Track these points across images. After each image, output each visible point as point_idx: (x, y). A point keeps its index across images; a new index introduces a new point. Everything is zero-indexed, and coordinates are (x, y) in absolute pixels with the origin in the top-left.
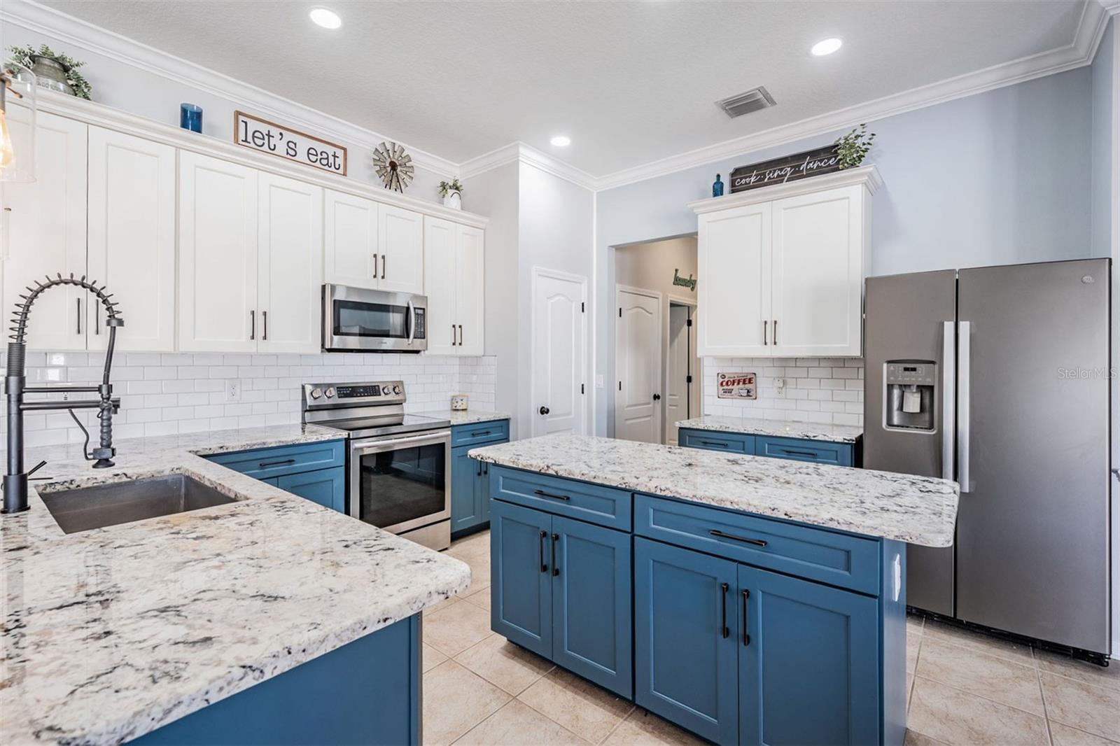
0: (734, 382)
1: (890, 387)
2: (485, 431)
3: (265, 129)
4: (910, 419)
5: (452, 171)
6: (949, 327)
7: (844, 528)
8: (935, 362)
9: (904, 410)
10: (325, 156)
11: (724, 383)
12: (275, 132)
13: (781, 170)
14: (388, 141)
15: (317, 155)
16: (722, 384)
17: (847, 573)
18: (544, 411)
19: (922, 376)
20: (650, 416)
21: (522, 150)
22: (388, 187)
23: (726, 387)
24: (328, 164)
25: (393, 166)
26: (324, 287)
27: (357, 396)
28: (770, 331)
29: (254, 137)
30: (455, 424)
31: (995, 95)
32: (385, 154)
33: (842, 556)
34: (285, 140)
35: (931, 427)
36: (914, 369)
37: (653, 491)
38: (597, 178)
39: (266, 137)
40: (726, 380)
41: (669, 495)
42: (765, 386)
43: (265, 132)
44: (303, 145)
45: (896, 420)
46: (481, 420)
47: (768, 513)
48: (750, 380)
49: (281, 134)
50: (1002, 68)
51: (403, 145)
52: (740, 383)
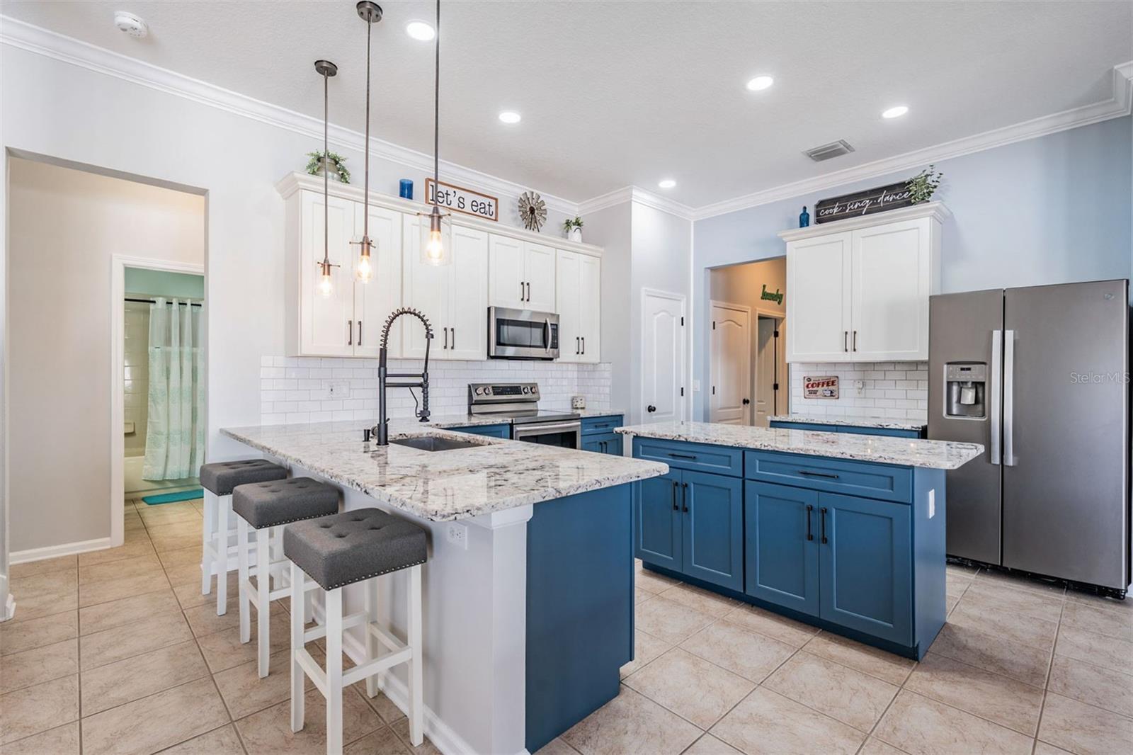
0: (819, 384)
1: (950, 384)
2: (604, 424)
3: (446, 190)
4: (966, 409)
5: (572, 209)
6: (997, 335)
7: (889, 461)
8: (986, 363)
9: (962, 402)
10: (483, 206)
11: (810, 386)
12: (451, 191)
13: (861, 202)
14: (528, 189)
15: (477, 206)
16: (807, 386)
17: (891, 491)
18: (651, 409)
19: (976, 374)
20: (740, 418)
21: (635, 192)
22: (528, 227)
23: (811, 389)
24: (484, 212)
25: (532, 210)
26: (489, 309)
27: (506, 394)
28: (850, 340)
30: (583, 417)
31: (1048, 139)
32: (527, 202)
33: (888, 480)
34: (457, 197)
35: (983, 415)
36: (969, 369)
37: (759, 447)
38: (694, 209)
39: (445, 195)
40: (811, 382)
41: (770, 449)
42: (847, 387)
43: (445, 192)
45: (955, 411)
46: (602, 415)
47: (839, 456)
48: (833, 382)
49: (455, 192)
50: (1051, 118)
51: (539, 192)
52: (824, 385)
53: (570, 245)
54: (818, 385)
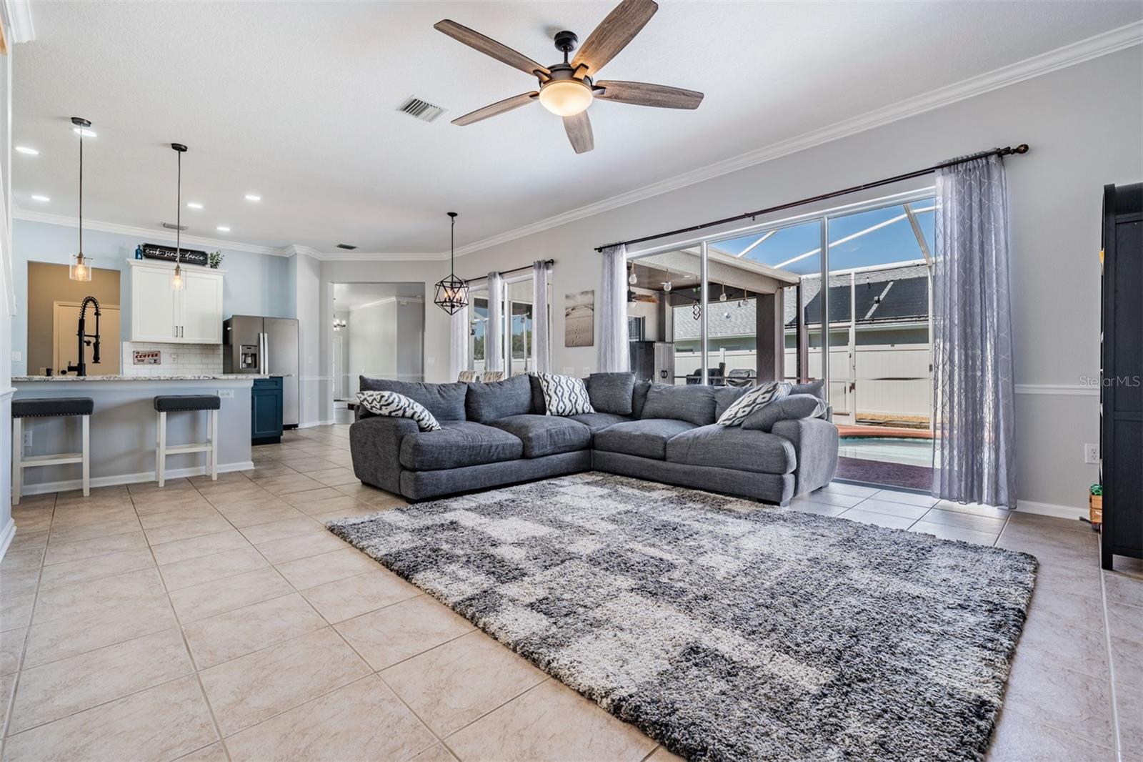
1: (242, 354)
4: (249, 365)
6: (261, 335)
8: (257, 346)
9: (246, 363)
13: (175, 254)
16: (136, 357)
19: (252, 351)
23: (139, 358)
28: (180, 329)
31: (263, 255)
35: (256, 368)
36: (250, 348)
40: (139, 354)
42: (165, 357)
45: (244, 366)
48: (156, 354)
52: (150, 356)
54: (145, 356)
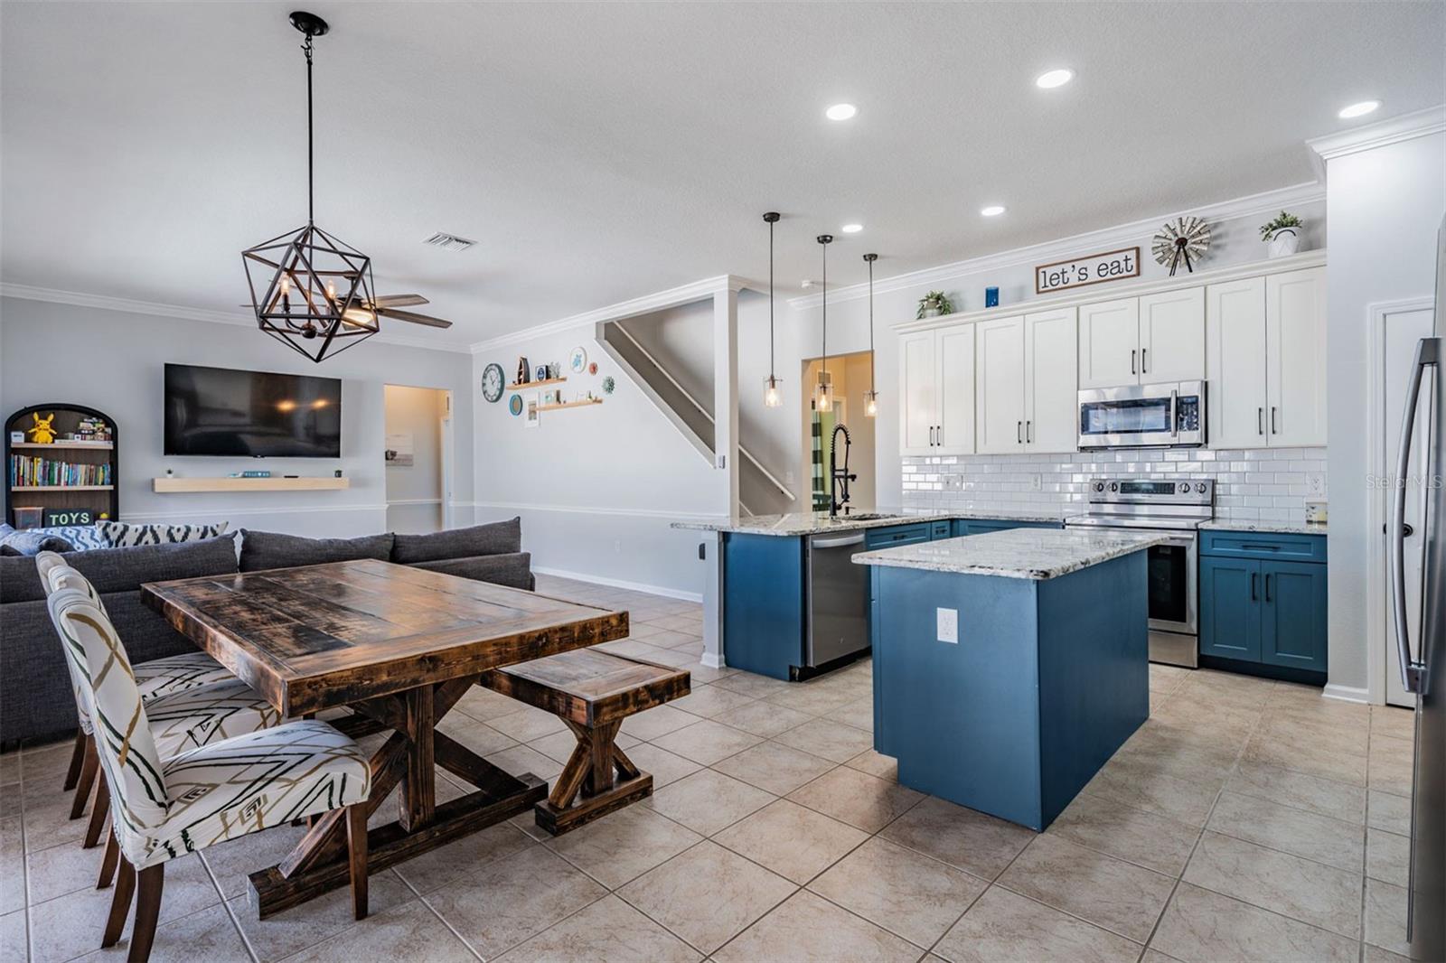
3: (1058, 269)
10: (1115, 264)
12: (1068, 267)
14: (1171, 218)
15: (1107, 268)
21: (1320, 147)
24: (1119, 271)
25: (1182, 242)
27: (1142, 493)
29: (1051, 279)
30: (1205, 528)
32: (1170, 235)
34: (1077, 269)
39: (1061, 276)
43: (1059, 272)
44: (1092, 266)
49: (1073, 266)
53: (1274, 265)
